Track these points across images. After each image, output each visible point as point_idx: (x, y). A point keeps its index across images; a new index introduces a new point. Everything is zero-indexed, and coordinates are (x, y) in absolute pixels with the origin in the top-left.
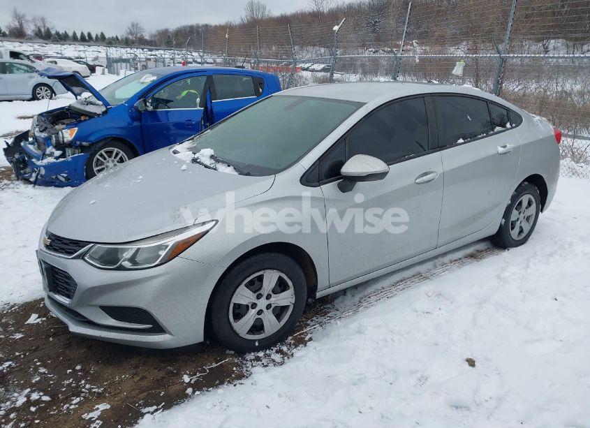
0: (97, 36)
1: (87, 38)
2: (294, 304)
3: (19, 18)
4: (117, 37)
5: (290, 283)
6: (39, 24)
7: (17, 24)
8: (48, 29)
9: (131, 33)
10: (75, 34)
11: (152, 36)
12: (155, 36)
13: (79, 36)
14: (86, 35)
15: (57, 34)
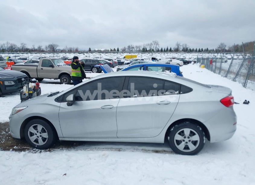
0: (205, 50)
1: (201, 50)
2: (48, 138)
3: (178, 45)
4: (213, 49)
5: (46, 131)
6: (184, 46)
7: (177, 47)
8: (187, 48)
9: (220, 47)
10: (196, 49)
11: (230, 48)
12: (231, 48)
13: (198, 50)
14: (201, 49)
15: (190, 50)
